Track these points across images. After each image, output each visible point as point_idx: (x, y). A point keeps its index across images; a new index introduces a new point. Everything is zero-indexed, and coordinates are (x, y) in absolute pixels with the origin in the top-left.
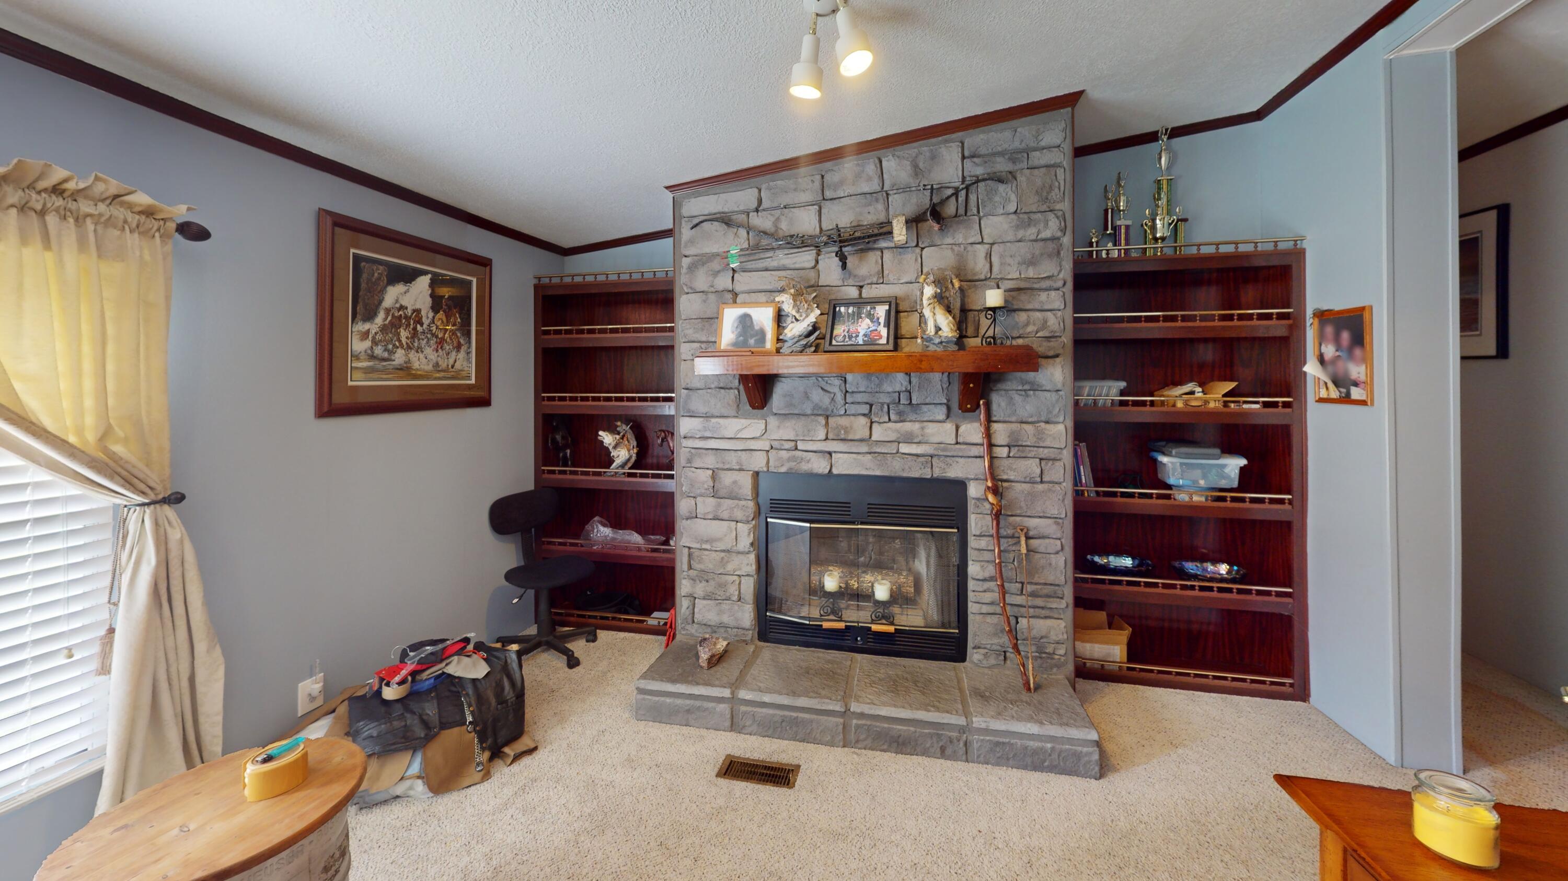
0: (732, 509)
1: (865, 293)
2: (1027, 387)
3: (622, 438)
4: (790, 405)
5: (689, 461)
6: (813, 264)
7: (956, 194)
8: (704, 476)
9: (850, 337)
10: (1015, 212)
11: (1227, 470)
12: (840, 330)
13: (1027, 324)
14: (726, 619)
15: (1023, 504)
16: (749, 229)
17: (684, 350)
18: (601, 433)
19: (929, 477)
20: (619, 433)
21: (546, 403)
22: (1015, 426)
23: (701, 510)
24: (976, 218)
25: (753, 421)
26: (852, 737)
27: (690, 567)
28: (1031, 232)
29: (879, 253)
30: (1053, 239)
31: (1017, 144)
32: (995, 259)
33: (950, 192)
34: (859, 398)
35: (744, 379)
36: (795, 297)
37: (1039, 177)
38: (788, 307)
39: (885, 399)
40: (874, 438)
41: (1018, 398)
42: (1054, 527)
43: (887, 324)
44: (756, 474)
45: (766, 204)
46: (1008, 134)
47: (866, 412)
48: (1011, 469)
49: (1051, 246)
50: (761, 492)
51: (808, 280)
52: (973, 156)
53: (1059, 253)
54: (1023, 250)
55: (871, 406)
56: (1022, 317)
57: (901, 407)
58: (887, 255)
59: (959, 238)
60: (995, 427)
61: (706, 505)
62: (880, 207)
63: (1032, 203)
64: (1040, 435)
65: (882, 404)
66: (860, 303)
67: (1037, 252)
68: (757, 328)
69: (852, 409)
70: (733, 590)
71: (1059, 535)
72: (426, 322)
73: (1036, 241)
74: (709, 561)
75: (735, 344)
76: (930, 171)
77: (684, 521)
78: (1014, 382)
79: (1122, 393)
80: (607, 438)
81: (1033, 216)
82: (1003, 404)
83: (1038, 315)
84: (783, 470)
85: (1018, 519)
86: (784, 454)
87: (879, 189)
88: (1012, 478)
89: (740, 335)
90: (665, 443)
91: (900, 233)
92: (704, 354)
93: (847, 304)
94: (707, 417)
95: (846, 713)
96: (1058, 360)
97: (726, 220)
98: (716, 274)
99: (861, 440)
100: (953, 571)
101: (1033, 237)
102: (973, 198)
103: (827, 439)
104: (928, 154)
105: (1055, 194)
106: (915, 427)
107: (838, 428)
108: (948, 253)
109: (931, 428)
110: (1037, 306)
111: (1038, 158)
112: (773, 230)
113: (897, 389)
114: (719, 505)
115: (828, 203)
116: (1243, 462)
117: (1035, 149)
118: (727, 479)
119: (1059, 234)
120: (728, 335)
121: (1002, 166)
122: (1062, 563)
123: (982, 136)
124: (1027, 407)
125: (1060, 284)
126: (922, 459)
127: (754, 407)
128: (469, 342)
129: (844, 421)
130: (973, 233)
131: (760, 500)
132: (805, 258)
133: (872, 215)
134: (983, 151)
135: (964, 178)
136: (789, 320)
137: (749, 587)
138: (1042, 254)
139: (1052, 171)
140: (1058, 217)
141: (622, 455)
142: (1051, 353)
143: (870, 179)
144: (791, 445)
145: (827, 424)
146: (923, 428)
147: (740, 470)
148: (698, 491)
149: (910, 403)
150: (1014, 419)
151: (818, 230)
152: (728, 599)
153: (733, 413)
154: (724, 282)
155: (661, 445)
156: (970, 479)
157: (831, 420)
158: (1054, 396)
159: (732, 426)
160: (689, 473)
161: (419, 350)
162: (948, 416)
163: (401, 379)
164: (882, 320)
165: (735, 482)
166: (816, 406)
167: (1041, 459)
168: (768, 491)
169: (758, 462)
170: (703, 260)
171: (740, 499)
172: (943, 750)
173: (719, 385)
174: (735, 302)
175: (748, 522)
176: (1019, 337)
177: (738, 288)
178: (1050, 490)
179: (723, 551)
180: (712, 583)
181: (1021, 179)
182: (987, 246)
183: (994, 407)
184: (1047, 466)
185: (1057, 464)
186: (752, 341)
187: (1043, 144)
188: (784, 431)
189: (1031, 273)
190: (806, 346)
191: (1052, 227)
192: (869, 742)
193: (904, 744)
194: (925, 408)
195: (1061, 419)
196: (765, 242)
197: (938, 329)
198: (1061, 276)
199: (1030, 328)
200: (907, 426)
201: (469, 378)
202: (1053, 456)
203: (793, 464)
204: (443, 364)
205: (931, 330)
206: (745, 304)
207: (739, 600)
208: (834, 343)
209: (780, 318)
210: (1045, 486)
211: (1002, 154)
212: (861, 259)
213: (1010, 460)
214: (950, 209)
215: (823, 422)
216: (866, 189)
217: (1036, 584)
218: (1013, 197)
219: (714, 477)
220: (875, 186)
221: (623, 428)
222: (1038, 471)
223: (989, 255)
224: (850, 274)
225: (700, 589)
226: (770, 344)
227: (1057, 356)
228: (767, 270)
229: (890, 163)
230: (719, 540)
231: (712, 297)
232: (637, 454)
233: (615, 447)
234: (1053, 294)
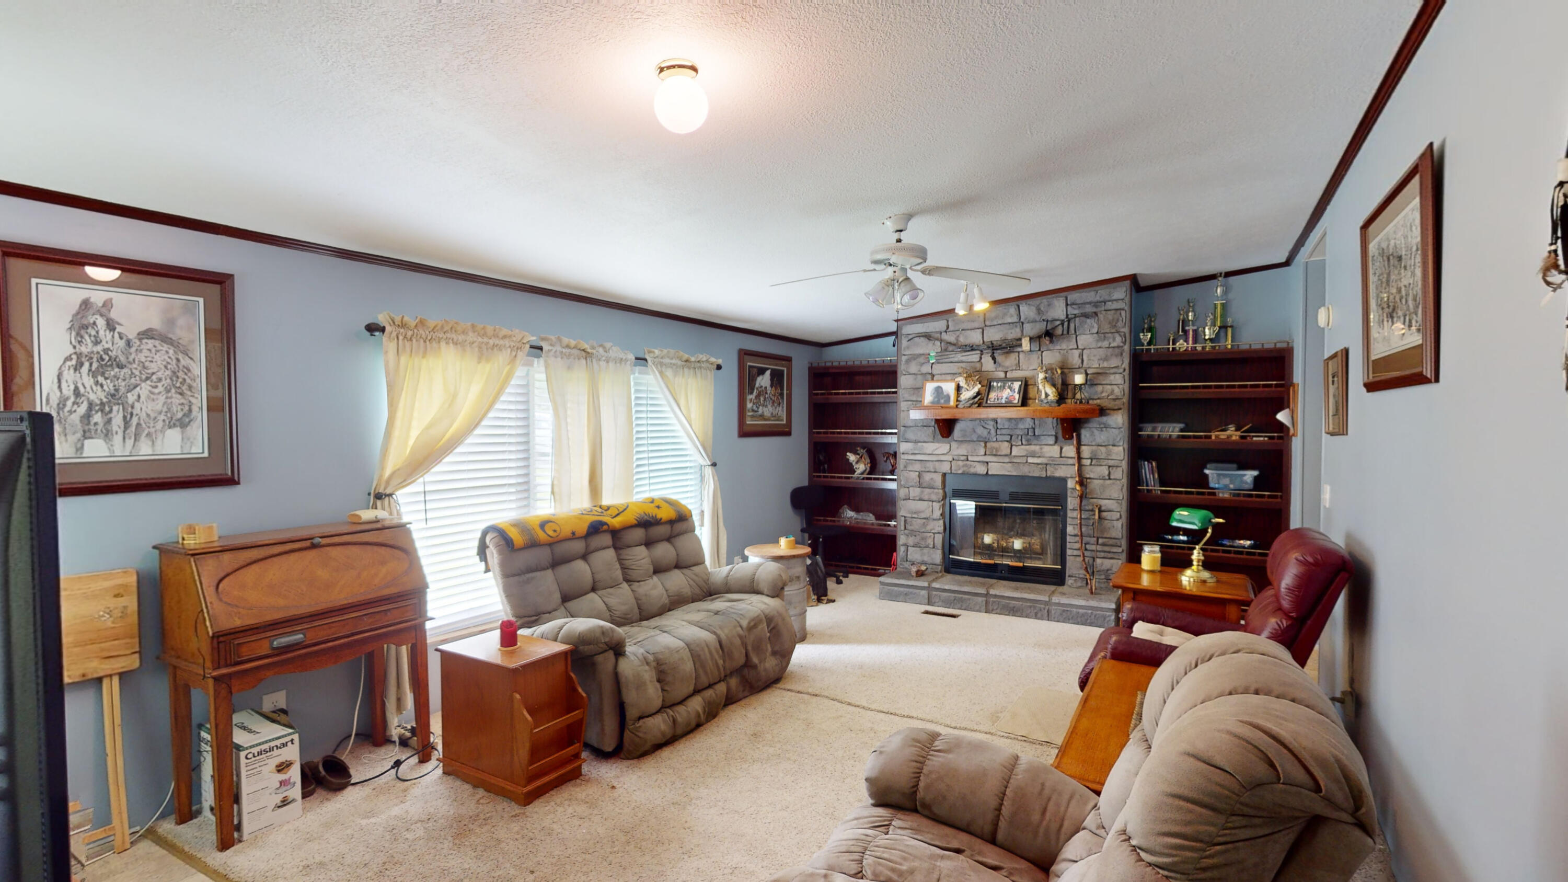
0: (930, 494)
1: (1009, 375)
2: (1102, 426)
3: (861, 457)
4: (964, 436)
5: (905, 467)
6: (978, 359)
7: (1062, 324)
8: (914, 475)
9: (998, 399)
10: (1097, 333)
11: (1245, 478)
12: (993, 395)
13: (1102, 392)
14: (926, 558)
15: (1098, 491)
16: (941, 341)
17: (903, 405)
18: (848, 454)
19: (1044, 476)
20: (859, 454)
21: (816, 435)
22: (1094, 448)
23: (911, 495)
24: (1074, 336)
25: (940, 445)
26: (991, 608)
27: (905, 528)
28: (1106, 344)
29: (1017, 354)
30: (1118, 347)
31: (1098, 298)
32: (1085, 357)
33: (1058, 323)
34: (1004, 432)
35: (937, 421)
36: (966, 378)
37: (1110, 316)
38: (963, 384)
39: (1019, 432)
40: (1013, 454)
41: (1096, 432)
42: (1116, 504)
43: (1019, 393)
44: (944, 475)
45: (951, 328)
46: (1093, 294)
47: (1008, 439)
48: (1092, 471)
49: (1117, 351)
50: (947, 485)
51: (976, 368)
52: (1073, 304)
53: (1122, 354)
54: (1101, 353)
55: (1011, 436)
56: (1100, 388)
57: (1029, 437)
58: (1021, 355)
59: (1064, 346)
60: (1083, 448)
61: (915, 492)
62: (1018, 330)
63: (1106, 328)
64: (1109, 453)
65: (1018, 435)
66: (1005, 380)
67: (1109, 354)
68: (945, 394)
69: (1000, 438)
70: (930, 542)
71: (1119, 510)
72: (768, 392)
73: (1109, 348)
74: (916, 524)
75: (933, 403)
76: (1047, 312)
77: (902, 502)
78: (1095, 423)
79: (1182, 430)
80: (852, 457)
81: (1107, 335)
82: (1088, 435)
83: (1109, 387)
84: (960, 472)
85: (1095, 500)
86: (961, 463)
87: (1017, 321)
88: (1092, 476)
89: (935, 398)
90: (888, 461)
91: (1026, 344)
92: (916, 408)
93: (998, 380)
94: (916, 442)
95: (987, 595)
96: (1120, 411)
97: (928, 336)
98: (922, 364)
99: (1006, 455)
100: (1059, 532)
101: (1107, 346)
102: (1072, 326)
103: (985, 454)
104: (1046, 303)
105: (1120, 324)
106: (1036, 448)
107: (992, 448)
108: (1058, 354)
109: (1046, 449)
110: (1108, 382)
111: (1110, 305)
112: (955, 342)
113: (1027, 427)
114: (922, 492)
115: (987, 328)
116: (1255, 473)
117: (1109, 301)
118: (927, 477)
119: (1122, 344)
120: (928, 397)
121: (1089, 309)
122: (1120, 526)
123: (1078, 294)
124: (1101, 437)
125: (1121, 370)
126: (1040, 466)
127: (943, 437)
128: (783, 402)
129: (996, 445)
130: (1072, 343)
131: (947, 490)
132: (974, 357)
133: (1013, 333)
134: (1078, 302)
135: (1067, 315)
136: (963, 390)
137: (939, 539)
138: (1112, 355)
139: (1119, 312)
140: (1121, 336)
141: (861, 468)
142: (1116, 408)
143: (1012, 316)
144: (965, 458)
145: (985, 446)
146: (1041, 449)
147: (935, 472)
148: (910, 484)
149: (1034, 435)
150: (1094, 444)
151: (982, 342)
152: (927, 547)
153: (931, 440)
154: (926, 369)
155: (886, 461)
156: (1068, 478)
157: (988, 444)
158: (1116, 431)
159: (931, 447)
160: (905, 473)
161: (766, 406)
162: (1056, 442)
163: (761, 420)
164: (1017, 390)
165: (932, 479)
166: (979, 436)
167: (1109, 467)
168: (951, 485)
169: (945, 468)
170: (915, 357)
171: (934, 488)
172: (1036, 614)
173: (924, 425)
174: (933, 379)
175: (939, 502)
176: (1098, 399)
177: (934, 372)
178: (1113, 484)
179: (925, 518)
180: (918, 537)
181: (1101, 316)
182: (1080, 351)
183: (1083, 437)
184: (1113, 470)
185: (1119, 469)
186: (942, 401)
187: (1114, 298)
188: (962, 450)
189: (1105, 364)
190: (972, 404)
191: (1118, 341)
192: (998, 611)
193: (1017, 611)
194: (1042, 437)
195: (1121, 443)
196: (951, 348)
197: (1047, 395)
198: (1123, 366)
199: (1104, 394)
200: (1033, 448)
201: (783, 420)
202: (1116, 464)
203: (965, 469)
204: (774, 414)
205: (1043, 396)
206: (938, 381)
207: (934, 547)
208: (989, 402)
209: (958, 388)
210: (1111, 481)
211: (1090, 303)
212: (1006, 357)
213: (1092, 467)
214: (1059, 331)
215: (983, 445)
216: (1010, 320)
217: (1106, 538)
218: (1096, 326)
219: (919, 476)
220: (1015, 319)
221: (862, 451)
222: (1107, 473)
223: (1081, 356)
224: (1000, 365)
225: (911, 541)
226: (952, 402)
227: (1120, 409)
228: (952, 362)
229: (1024, 308)
230: (922, 512)
231: (919, 377)
232: (871, 467)
233: (857, 463)
234: (1117, 376)
